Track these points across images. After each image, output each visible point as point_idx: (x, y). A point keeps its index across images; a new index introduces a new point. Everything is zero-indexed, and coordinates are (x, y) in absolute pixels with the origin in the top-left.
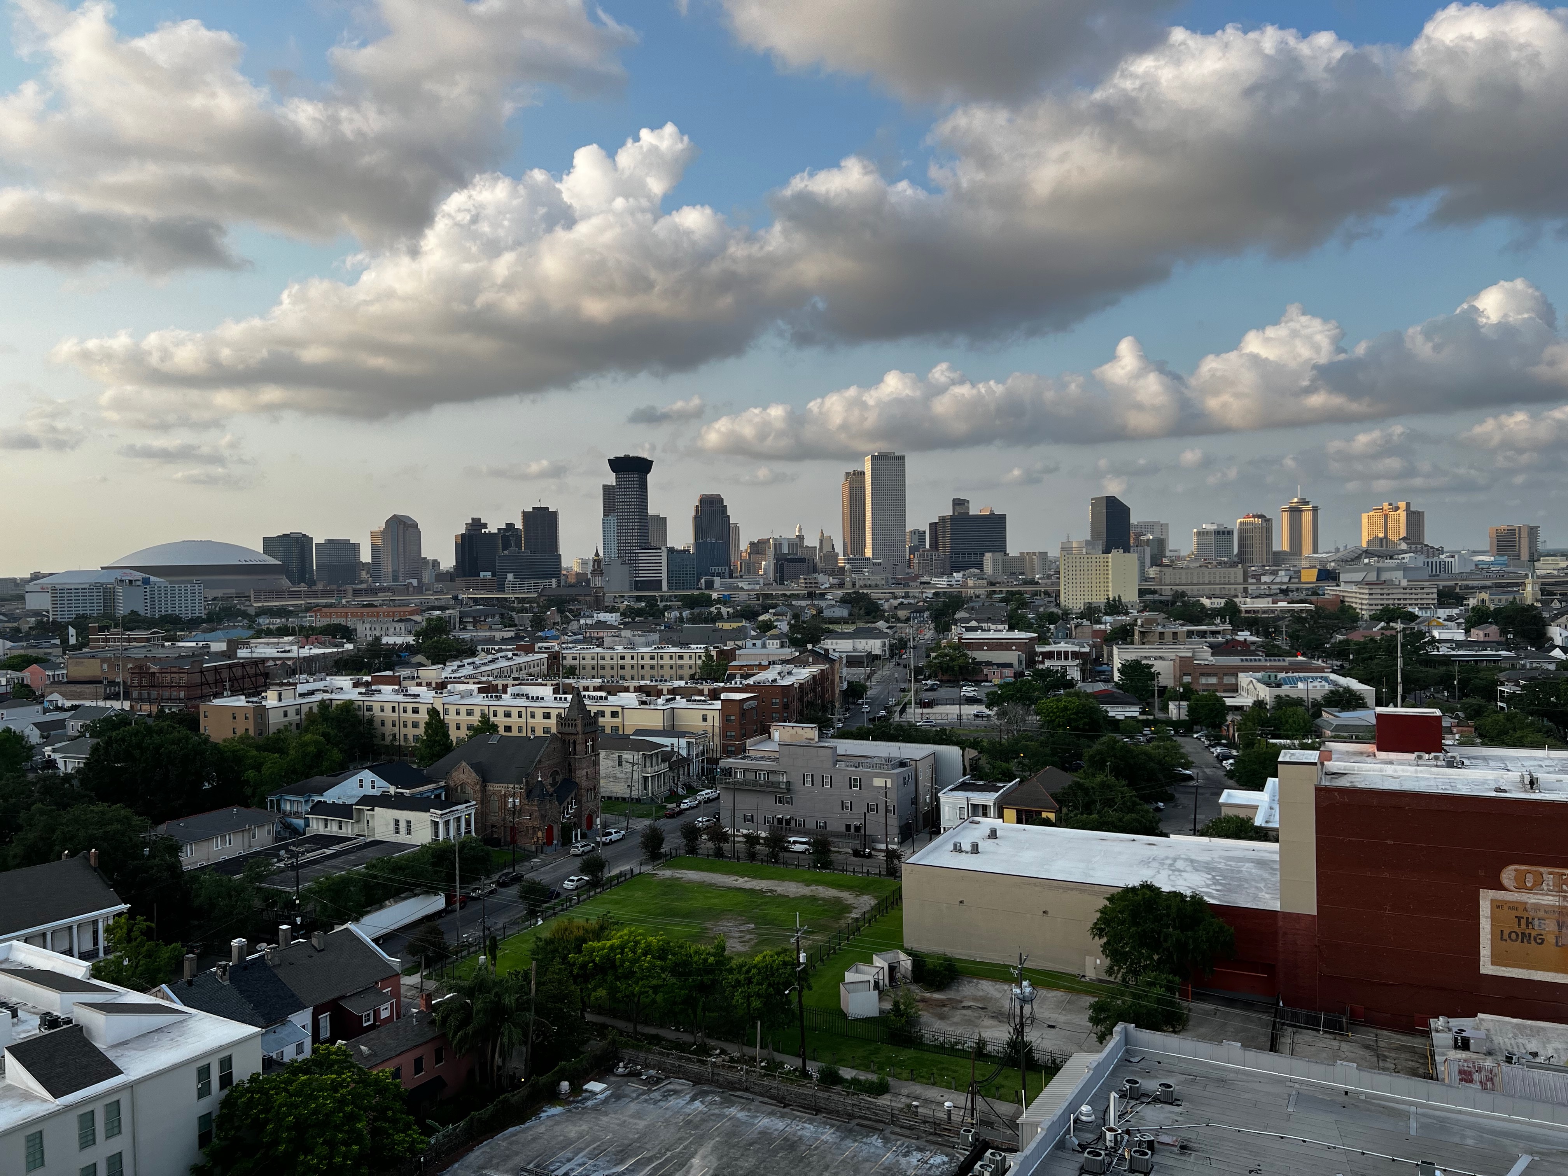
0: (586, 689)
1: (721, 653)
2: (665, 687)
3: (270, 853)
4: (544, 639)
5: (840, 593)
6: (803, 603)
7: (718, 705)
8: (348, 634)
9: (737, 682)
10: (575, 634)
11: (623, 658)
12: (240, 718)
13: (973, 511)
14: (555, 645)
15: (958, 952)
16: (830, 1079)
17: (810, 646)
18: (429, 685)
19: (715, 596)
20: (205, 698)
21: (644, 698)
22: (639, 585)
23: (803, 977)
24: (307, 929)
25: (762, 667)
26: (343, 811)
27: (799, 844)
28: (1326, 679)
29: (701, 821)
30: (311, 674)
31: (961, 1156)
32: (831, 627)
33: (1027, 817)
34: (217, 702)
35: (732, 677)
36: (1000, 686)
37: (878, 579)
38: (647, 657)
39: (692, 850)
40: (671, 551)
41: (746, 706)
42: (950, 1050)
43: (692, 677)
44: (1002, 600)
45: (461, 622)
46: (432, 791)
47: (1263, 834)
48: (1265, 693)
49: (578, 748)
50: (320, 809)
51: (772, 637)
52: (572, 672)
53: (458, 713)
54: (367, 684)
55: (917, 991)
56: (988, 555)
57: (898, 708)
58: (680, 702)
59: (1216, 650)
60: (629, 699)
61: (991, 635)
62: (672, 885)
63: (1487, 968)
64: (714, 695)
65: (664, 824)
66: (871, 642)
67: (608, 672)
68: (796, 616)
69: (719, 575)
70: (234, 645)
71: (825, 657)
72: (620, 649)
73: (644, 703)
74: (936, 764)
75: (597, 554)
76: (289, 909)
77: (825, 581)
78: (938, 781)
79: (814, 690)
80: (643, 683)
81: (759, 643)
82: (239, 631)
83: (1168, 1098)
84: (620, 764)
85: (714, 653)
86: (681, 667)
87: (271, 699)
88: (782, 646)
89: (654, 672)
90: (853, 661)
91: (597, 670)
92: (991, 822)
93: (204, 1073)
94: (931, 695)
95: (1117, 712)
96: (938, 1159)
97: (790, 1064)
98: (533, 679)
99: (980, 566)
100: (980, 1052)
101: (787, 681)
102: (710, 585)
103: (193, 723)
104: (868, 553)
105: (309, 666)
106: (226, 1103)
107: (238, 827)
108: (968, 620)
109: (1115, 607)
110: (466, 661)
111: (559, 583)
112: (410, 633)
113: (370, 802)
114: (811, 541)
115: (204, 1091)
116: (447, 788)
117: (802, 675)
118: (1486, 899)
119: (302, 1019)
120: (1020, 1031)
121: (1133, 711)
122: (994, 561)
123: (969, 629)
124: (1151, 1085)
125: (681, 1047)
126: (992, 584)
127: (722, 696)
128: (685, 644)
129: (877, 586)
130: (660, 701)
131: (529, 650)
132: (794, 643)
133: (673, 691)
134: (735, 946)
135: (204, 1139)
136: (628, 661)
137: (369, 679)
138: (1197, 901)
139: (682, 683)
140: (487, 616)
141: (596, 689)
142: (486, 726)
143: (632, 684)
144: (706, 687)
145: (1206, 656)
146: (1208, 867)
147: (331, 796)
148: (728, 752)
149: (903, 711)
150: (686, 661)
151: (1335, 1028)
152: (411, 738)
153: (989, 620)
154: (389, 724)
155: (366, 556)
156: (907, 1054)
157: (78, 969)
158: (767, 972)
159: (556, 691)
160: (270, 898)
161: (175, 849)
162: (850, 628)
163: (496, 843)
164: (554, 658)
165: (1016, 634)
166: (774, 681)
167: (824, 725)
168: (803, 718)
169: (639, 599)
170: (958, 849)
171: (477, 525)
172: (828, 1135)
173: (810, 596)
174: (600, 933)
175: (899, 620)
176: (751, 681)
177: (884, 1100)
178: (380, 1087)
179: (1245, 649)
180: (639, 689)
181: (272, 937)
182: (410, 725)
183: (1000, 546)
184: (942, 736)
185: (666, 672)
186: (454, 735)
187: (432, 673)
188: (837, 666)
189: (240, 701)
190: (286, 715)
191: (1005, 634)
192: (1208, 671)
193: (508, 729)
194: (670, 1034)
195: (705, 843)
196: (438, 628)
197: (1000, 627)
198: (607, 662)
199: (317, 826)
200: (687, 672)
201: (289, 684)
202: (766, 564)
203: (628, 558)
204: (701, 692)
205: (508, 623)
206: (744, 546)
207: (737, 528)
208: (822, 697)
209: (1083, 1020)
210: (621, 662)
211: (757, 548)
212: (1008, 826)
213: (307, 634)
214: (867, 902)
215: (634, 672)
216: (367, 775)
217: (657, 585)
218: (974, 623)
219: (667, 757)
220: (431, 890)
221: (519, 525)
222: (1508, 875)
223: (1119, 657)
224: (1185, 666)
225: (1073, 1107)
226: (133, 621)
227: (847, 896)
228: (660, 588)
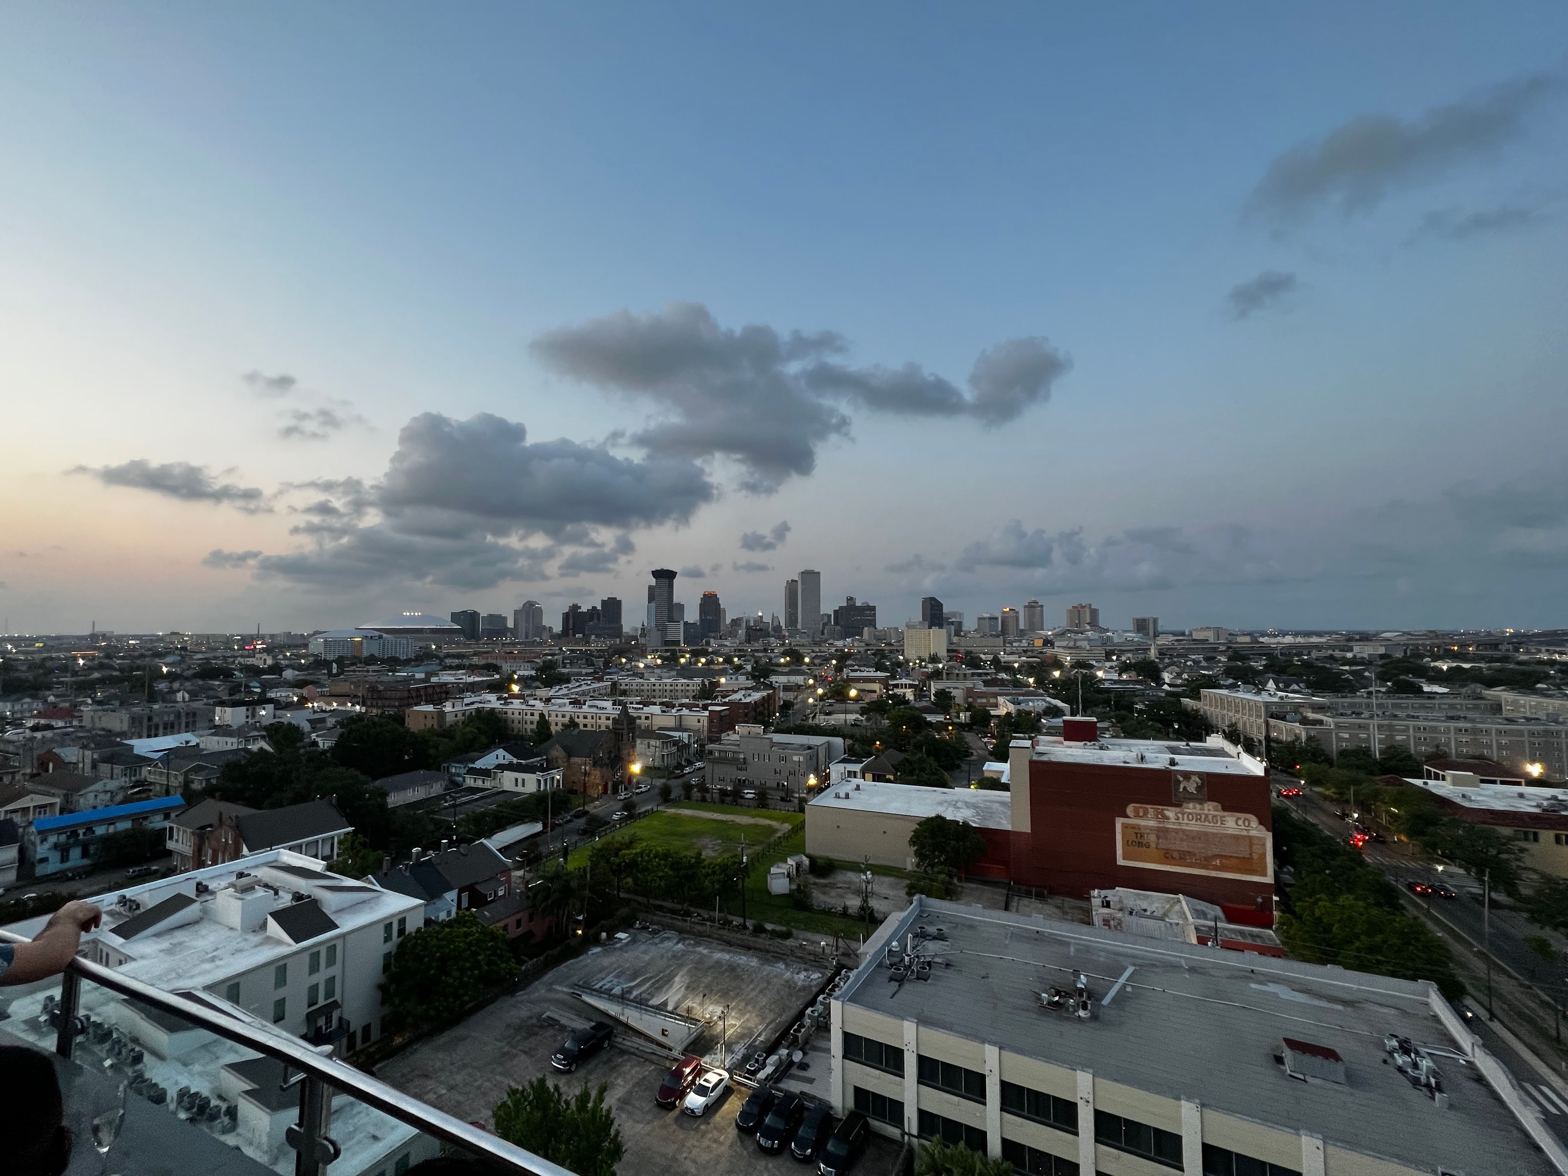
0: (631, 703)
1: (711, 683)
2: (677, 703)
3: (440, 798)
4: (610, 674)
6: (761, 654)
7: (707, 713)
8: (496, 669)
9: (719, 700)
10: (628, 670)
11: (654, 685)
12: (429, 717)
13: (858, 604)
14: (615, 677)
15: (834, 855)
16: (759, 930)
17: (762, 680)
18: (541, 699)
19: (710, 650)
20: (409, 705)
21: (664, 709)
22: (667, 643)
23: (745, 871)
24: (460, 841)
25: (736, 692)
26: (485, 773)
27: (749, 793)
28: (1044, 700)
29: (694, 781)
30: (473, 692)
31: (829, 973)
32: (776, 668)
33: (878, 778)
34: (416, 708)
35: (716, 697)
36: (867, 703)
37: (803, 641)
38: (668, 685)
39: (688, 797)
40: (686, 623)
41: (723, 714)
42: (828, 912)
43: (694, 697)
44: (873, 654)
45: (563, 663)
46: (538, 762)
47: (1005, 787)
48: (1012, 708)
49: (624, 737)
50: (473, 771)
51: (742, 674)
52: (624, 693)
53: (557, 716)
54: (506, 699)
55: (812, 879)
56: (866, 629)
57: (811, 716)
58: (685, 711)
59: (986, 683)
60: (656, 709)
61: (865, 674)
62: (675, 818)
63: (1120, 861)
64: (705, 707)
65: (673, 783)
66: (798, 677)
67: (646, 693)
68: (756, 662)
69: (714, 638)
70: (429, 675)
71: (770, 686)
72: (653, 680)
73: (663, 711)
74: (829, 746)
75: (643, 625)
76: (448, 832)
77: (774, 642)
78: (829, 759)
79: (763, 705)
80: (664, 700)
81: (734, 677)
82: (433, 666)
83: (940, 937)
84: (649, 747)
86: (688, 691)
87: (448, 707)
88: (747, 679)
89: (672, 694)
90: (787, 688)
91: (639, 693)
92: (855, 781)
93: (388, 927)
94: (831, 708)
95: (930, 718)
96: (815, 976)
97: (737, 921)
98: (602, 696)
99: (861, 635)
100: (845, 913)
101: (748, 700)
102: (708, 643)
103: (400, 719)
105: (473, 688)
106: (401, 946)
107: (423, 782)
108: (853, 666)
109: (934, 659)
110: (563, 686)
111: (621, 641)
112: (533, 669)
113: (502, 767)
114: (767, 619)
115: (387, 939)
116: (547, 760)
117: (757, 696)
118: (1119, 822)
119: (451, 896)
120: (865, 901)
121: (941, 718)
122: (869, 633)
123: (853, 671)
124: (932, 930)
125: (673, 912)
126: (867, 645)
127: (710, 708)
128: (690, 678)
130: (674, 711)
131: (600, 679)
132: (754, 677)
133: (682, 705)
134: (708, 854)
135: (386, 967)
136: (657, 687)
137: (506, 695)
138: (966, 824)
139: (687, 701)
140: (578, 660)
141: (637, 703)
142: (573, 724)
143: (658, 700)
144: (701, 703)
145: (981, 687)
146: (975, 806)
147: (479, 764)
148: (711, 740)
149: (814, 717)
150: (691, 688)
151: (1040, 896)
152: (529, 730)
153: (864, 666)
154: (516, 722)
155: (510, 624)
156: (802, 915)
157: (318, 865)
158: (724, 867)
159: (614, 704)
160: (438, 824)
161: (384, 795)
162: (786, 670)
163: (574, 792)
164: (614, 684)
165: (879, 674)
166: (741, 699)
167: (767, 725)
168: (756, 722)
169: (667, 651)
170: (837, 796)
171: (575, 607)
172: (754, 962)
174: (630, 844)
175: (815, 665)
176: (727, 700)
177: (789, 942)
178: (493, 936)
179: (1003, 683)
180: (662, 704)
181: (437, 847)
182: (529, 723)
183: (872, 623)
184: (833, 731)
185: (679, 694)
186: (553, 729)
187: (544, 692)
188: (777, 691)
189: (430, 708)
190: (456, 716)
191: (872, 674)
192: (982, 695)
193: (585, 726)
194: (668, 904)
195: (696, 794)
196: (548, 667)
197: (871, 669)
198: (645, 687)
199: (470, 782)
200: (691, 694)
201: (460, 698)
202: (742, 632)
203: (661, 628)
204: (697, 706)
205: (590, 664)
206: (728, 621)
207: (724, 611)
208: (768, 710)
209: (902, 893)
210: (653, 688)
211: (736, 622)
212: (867, 783)
213: (472, 669)
214: (787, 827)
215: (661, 693)
216: (501, 752)
217: (677, 643)
218: (856, 667)
219: (676, 743)
220: (534, 820)
221: (599, 608)
222: (1130, 810)
223: (934, 687)
224: (969, 693)
225: (888, 943)
226: (371, 660)
227: (774, 824)
228: (679, 645)
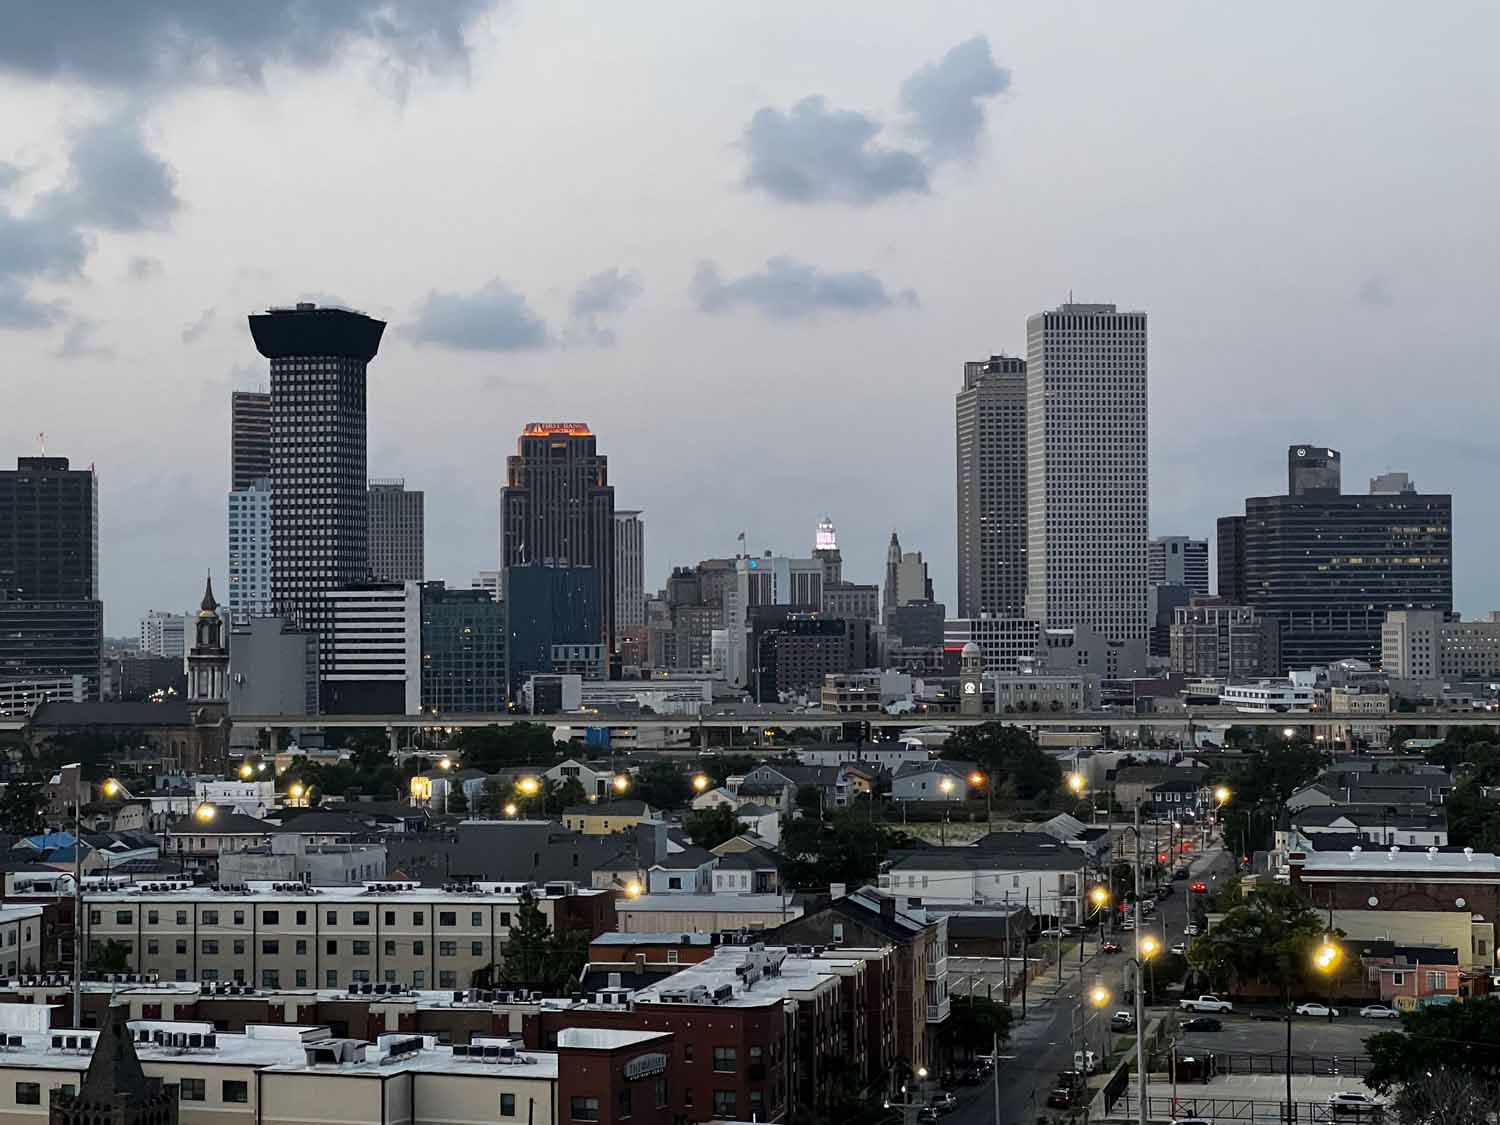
1: (570, 907)
2: (391, 1008)
4: (37, 859)
5: (943, 729)
7: (548, 1065)
9: (612, 996)
10: (133, 842)
11: (271, 918)
14: (65, 879)
17: (837, 890)
21: (326, 1040)
22: (334, 697)
25: (701, 953)
32: (912, 831)
35: (598, 979)
37: (1058, 686)
38: (345, 917)
40: (434, 594)
43: (481, 979)
44: (1433, 757)
51: (730, 862)
52: (113, 959)
56: (1395, 619)
57: (1103, 1081)
58: (434, 1055)
60: (280, 1045)
61: (1390, 861)
64: (539, 1033)
66: (1030, 878)
67: (226, 961)
69: (580, 668)
71: (883, 923)
72: (263, 891)
73: (322, 1056)
75: (210, 603)
77: (900, 689)
80: (325, 995)
81: (688, 876)
85: (547, 907)
86: (448, 947)
88: (760, 887)
89: (366, 963)
90: (971, 936)
91: (195, 955)
94: (1204, 1045)
99: (1368, 648)
101: (764, 995)
102: (550, 700)
104: (1036, 606)
108: (1326, 816)
111: (94, 690)
117: (810, 976)
122: (1415, 640)
123: (1322, 843)
126: (1404, 705)
127: (564, 1038)
128: (462, 880)
129: (1056, 707)
130: (375, 1052)
132: (796, 879)
133: (416, 1022)
136: (287, 928)
139: (444, 998)
141: (183, 1013)
143: (292, 998)
144: (517, 1010)
149: (1117, 1090)
150: (463, 931)
153: (1390, 816)
159: (59, 1019)
162: (966, 836)
164: (60, 916)
165: (1471, 860)
166: (725, 993)
169: (334, 739)
173: (854, 736)
176: (652, 995)
180: (311, 1015)
183: (1432, 589)
185: (404, 964)
188: (918, 950)
191: (1432, 860)
197: (1424, 838)
198: (226, 929)
200: (465, 965)
203: (305, 617)
204: (499, 1027)
207: (635, 526)
211: (696, 587)
215: (307, 961)
217: (391, 696)
218: (1343, 825)
228: (399, 708)
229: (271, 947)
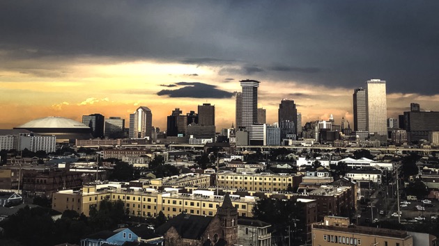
1: (295, 178)
4: (208, 167)
5: (353, 150)
9: (305, 194)
12: (70, 200)
14: (213, 171)
17: (341, 177)
18: (155, 188)
20: (55, 190)
21: (258, 199)
22: (252, 142)
30: (102, 180)
40: (268, 126)
41: (311, 206)
46: (157, 241)
49: (227, 223)
51: (320, 171)
52: (222, 184)
53: (169, 202)
54: (127, 186)
56: (435, 133)
66: (372, 176)
67: (239, 185)
69: (291, 138)
71: (348, 183)
74: (414, 243)
80: (257, 191)
81: (313, 173)
84: (247, 233)
85: (291, 178)
86: (275, 184)
87: (84, 192)
88: (325, 175)
90: (363, 185)
91: (234, 184)
98: (204, 187)
101: (331, 194)
102: (287, 143)
103: (49, 203)
105: (102, 176)
111: (214, 140)
117: (338, 191)
126: (434, 148)
131: (201, 172)
136: (248, 180)
137: (128, 183)
140: (180, 155)
141: (234, 194)
144: (289, 195)
150: (277, 181)
154: (137, 206)
164: (213, 177)
166: (324, 193)
169: (252, 149)
171: (177, 111)
173: (338, 150)
176: (312, 193)
187: (157, 182)
188: (355, 187)
190: (90, 200)
193: (192, 211)
198: (239, 180)
200: (278, 187)
201: (93, 185)
202: (315, 134)
203: (248, 129)
206: (303, 124)
207: (300, 115)
210: (245, 180)
211: (310, 125)
215: (252, 186)
216: (127, 231)
217: (261, 143)
218: (426, 168)
226: (25, 153)
228: (262, 145)
229: (246, 183)
